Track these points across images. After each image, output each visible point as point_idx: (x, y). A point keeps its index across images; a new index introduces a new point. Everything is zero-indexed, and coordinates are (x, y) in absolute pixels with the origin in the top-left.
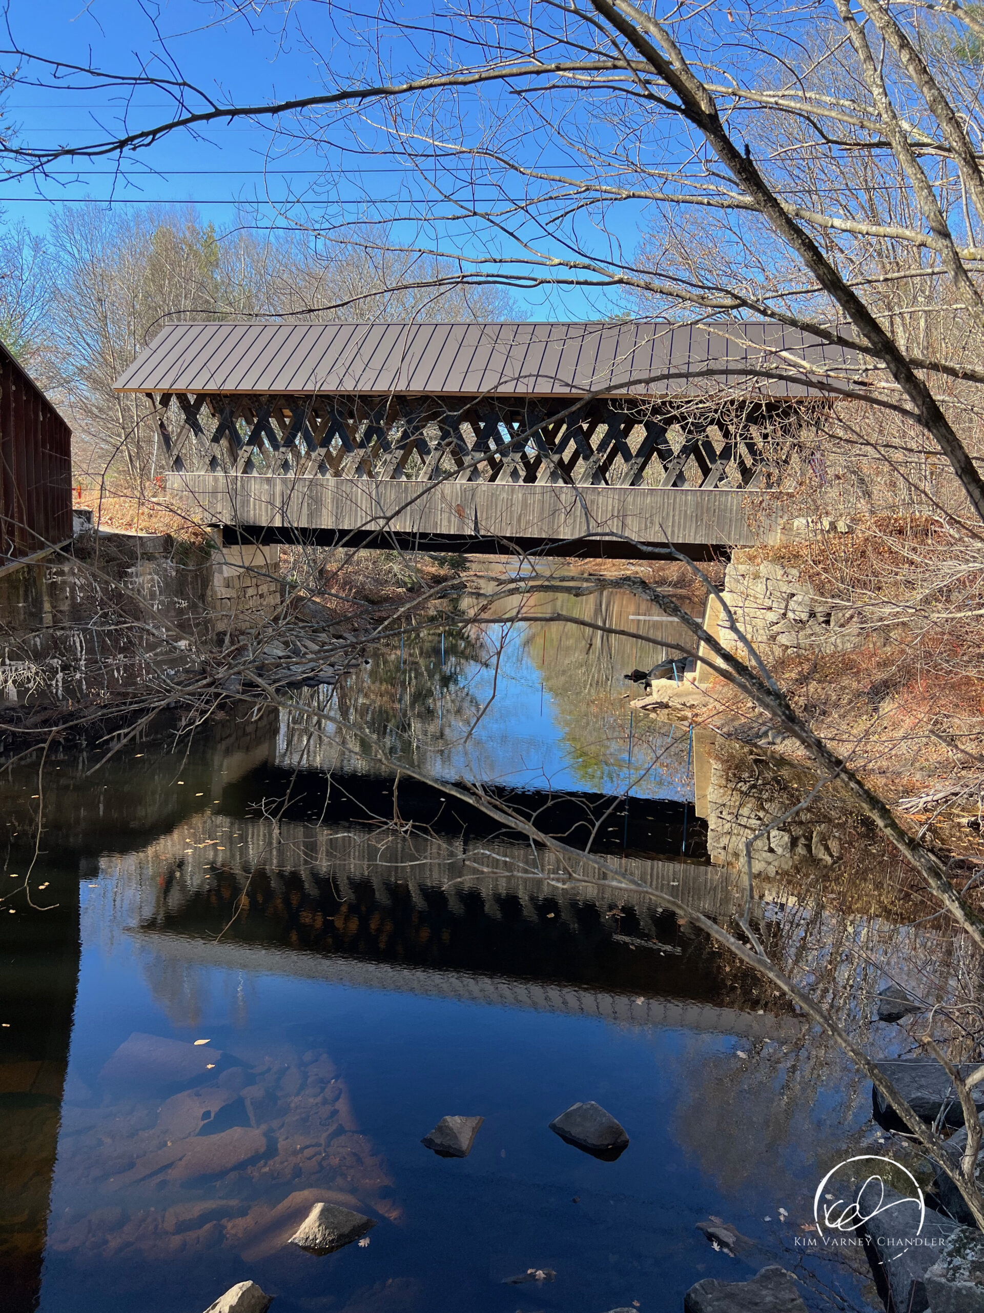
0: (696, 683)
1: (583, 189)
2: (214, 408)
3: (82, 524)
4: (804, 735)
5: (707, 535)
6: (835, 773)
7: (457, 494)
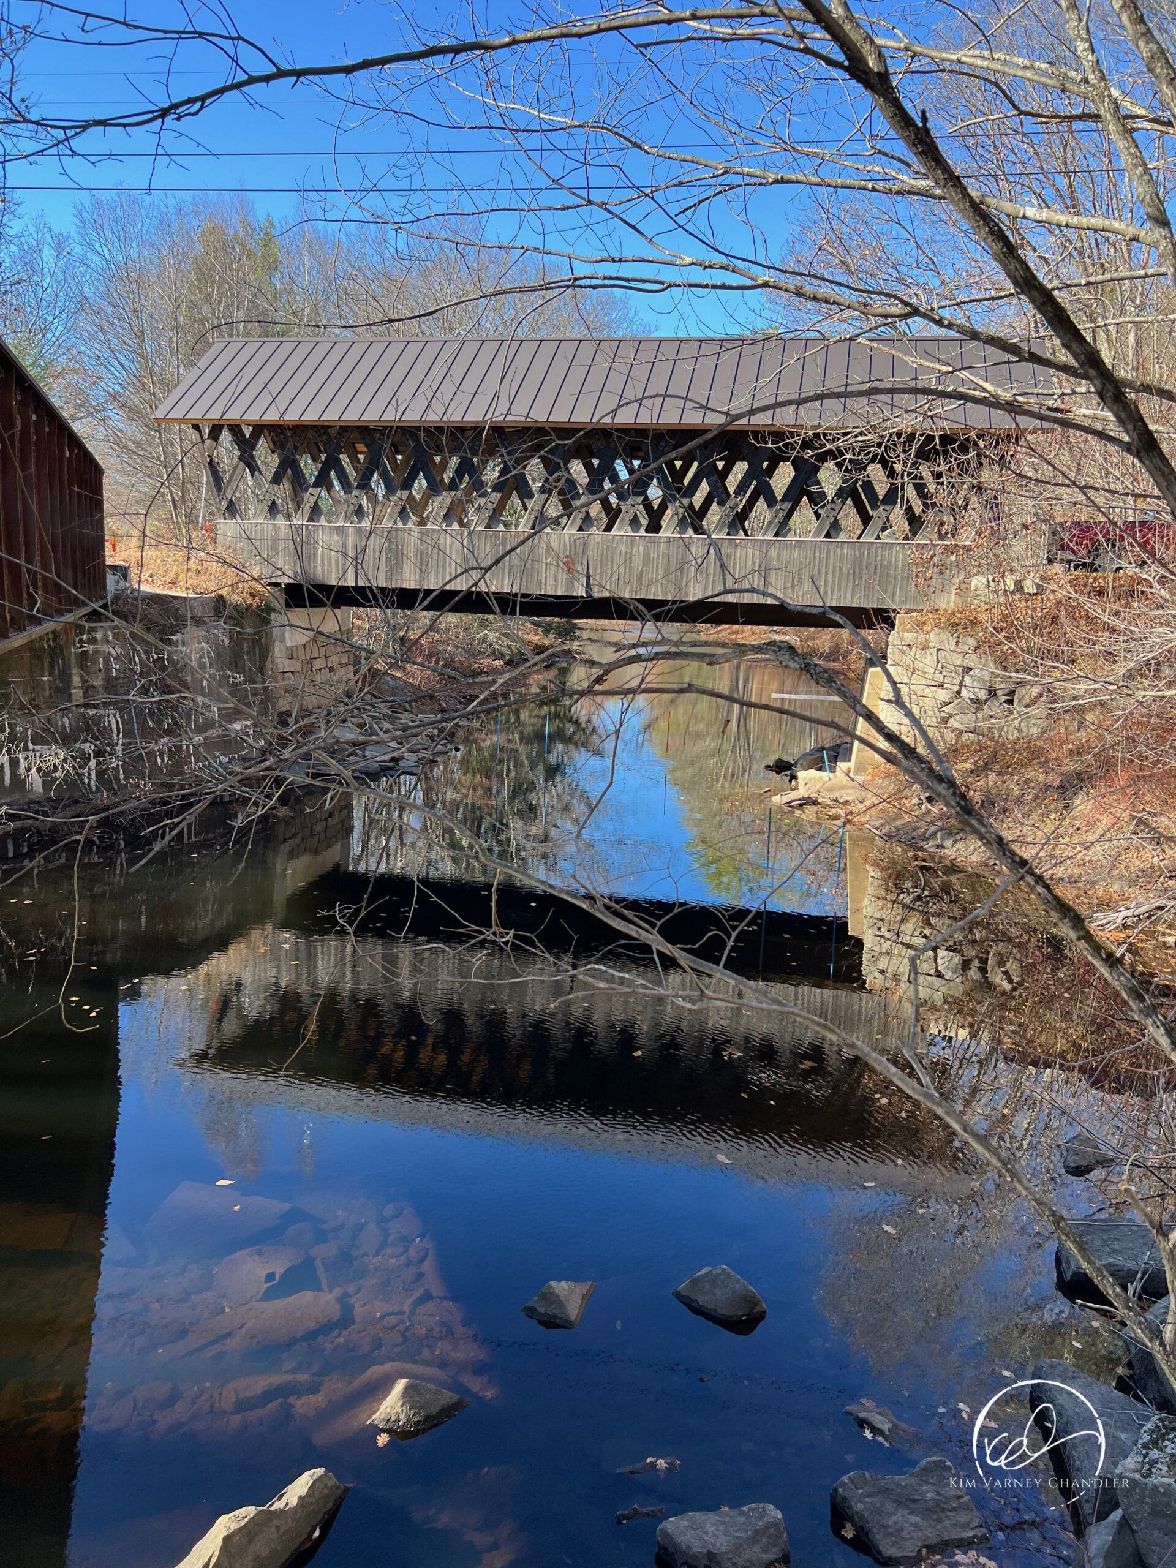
0: (851, 775)
1: (721, 172)
2: (274, 442)
3: (117, 582)
4: (983, 830)
5: (867, 596)
6: (1019, 875)
7: (566, 546)
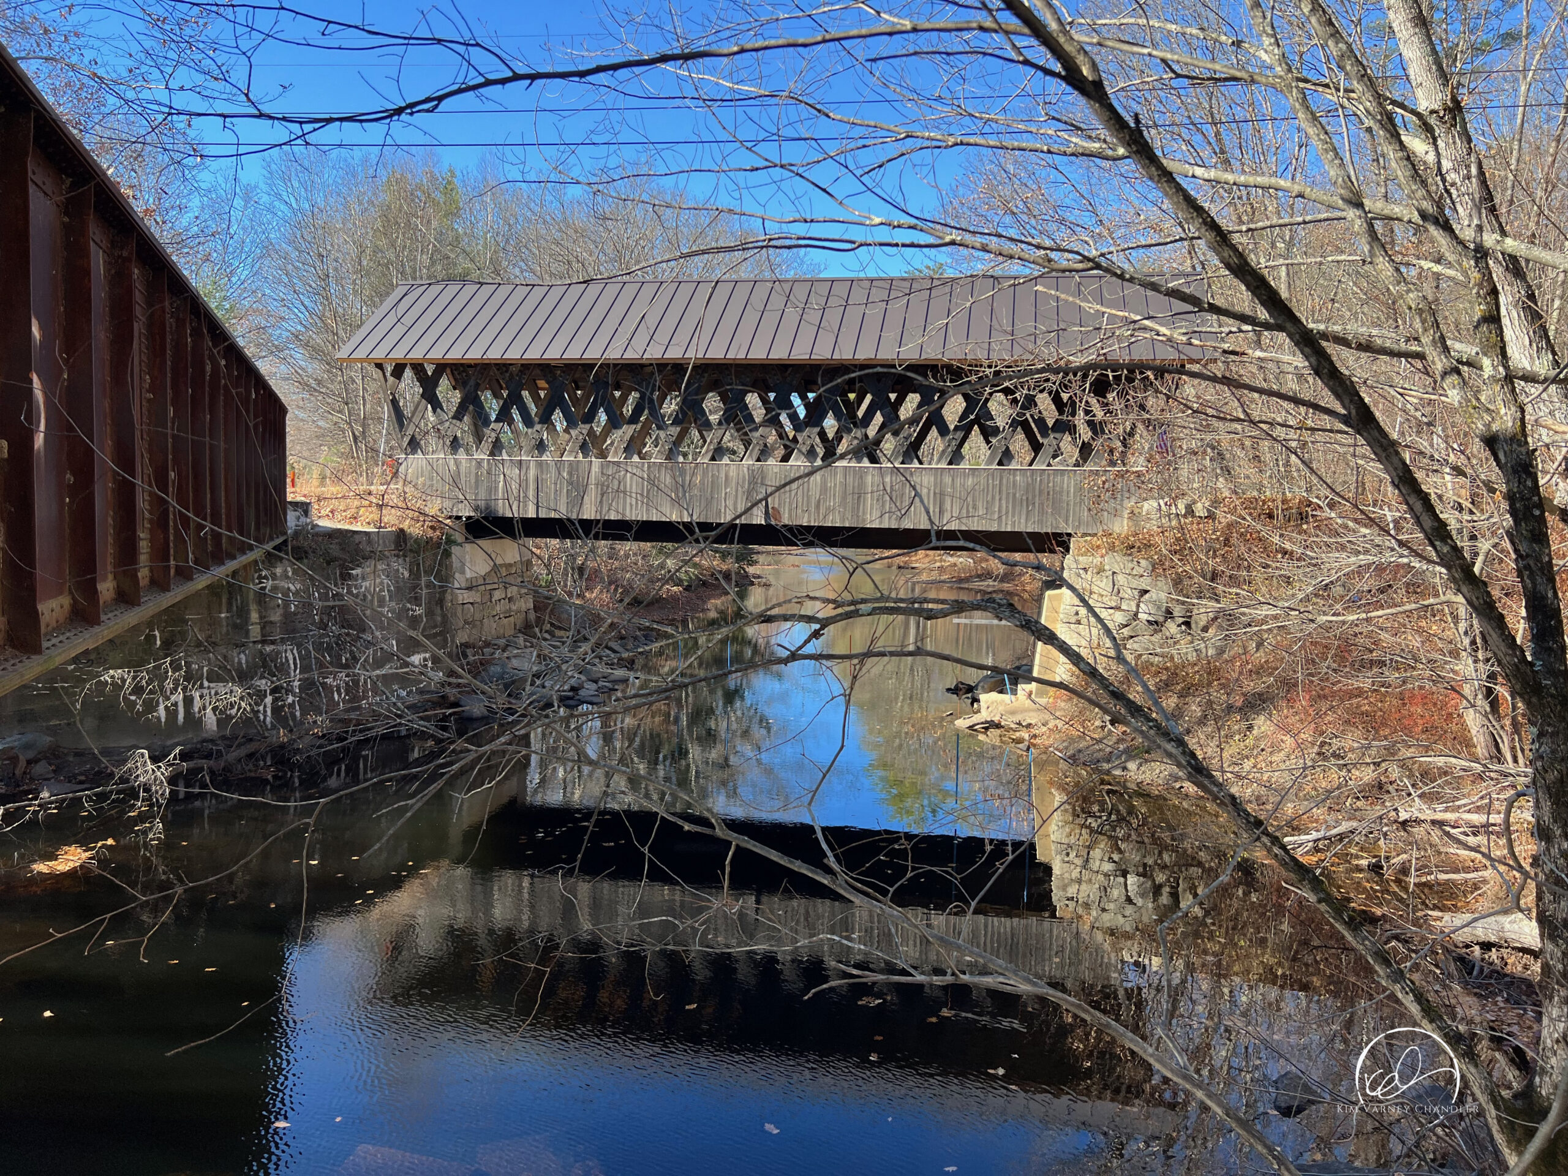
0: (1033, 696)
1: (903, 136)
2: (455, 379)
3: (298, 518)
5: (1040, 522)
7: (744, 477)
